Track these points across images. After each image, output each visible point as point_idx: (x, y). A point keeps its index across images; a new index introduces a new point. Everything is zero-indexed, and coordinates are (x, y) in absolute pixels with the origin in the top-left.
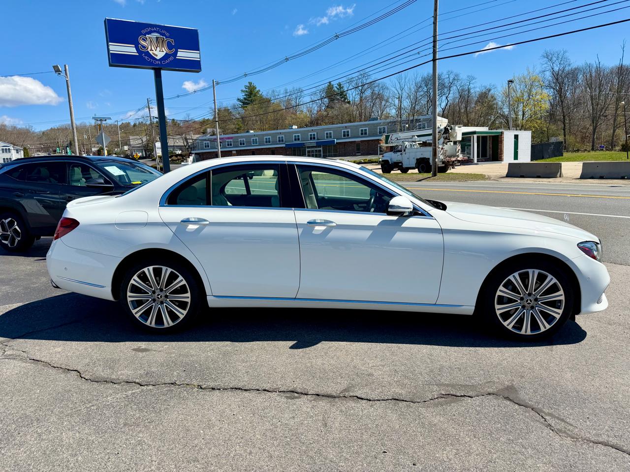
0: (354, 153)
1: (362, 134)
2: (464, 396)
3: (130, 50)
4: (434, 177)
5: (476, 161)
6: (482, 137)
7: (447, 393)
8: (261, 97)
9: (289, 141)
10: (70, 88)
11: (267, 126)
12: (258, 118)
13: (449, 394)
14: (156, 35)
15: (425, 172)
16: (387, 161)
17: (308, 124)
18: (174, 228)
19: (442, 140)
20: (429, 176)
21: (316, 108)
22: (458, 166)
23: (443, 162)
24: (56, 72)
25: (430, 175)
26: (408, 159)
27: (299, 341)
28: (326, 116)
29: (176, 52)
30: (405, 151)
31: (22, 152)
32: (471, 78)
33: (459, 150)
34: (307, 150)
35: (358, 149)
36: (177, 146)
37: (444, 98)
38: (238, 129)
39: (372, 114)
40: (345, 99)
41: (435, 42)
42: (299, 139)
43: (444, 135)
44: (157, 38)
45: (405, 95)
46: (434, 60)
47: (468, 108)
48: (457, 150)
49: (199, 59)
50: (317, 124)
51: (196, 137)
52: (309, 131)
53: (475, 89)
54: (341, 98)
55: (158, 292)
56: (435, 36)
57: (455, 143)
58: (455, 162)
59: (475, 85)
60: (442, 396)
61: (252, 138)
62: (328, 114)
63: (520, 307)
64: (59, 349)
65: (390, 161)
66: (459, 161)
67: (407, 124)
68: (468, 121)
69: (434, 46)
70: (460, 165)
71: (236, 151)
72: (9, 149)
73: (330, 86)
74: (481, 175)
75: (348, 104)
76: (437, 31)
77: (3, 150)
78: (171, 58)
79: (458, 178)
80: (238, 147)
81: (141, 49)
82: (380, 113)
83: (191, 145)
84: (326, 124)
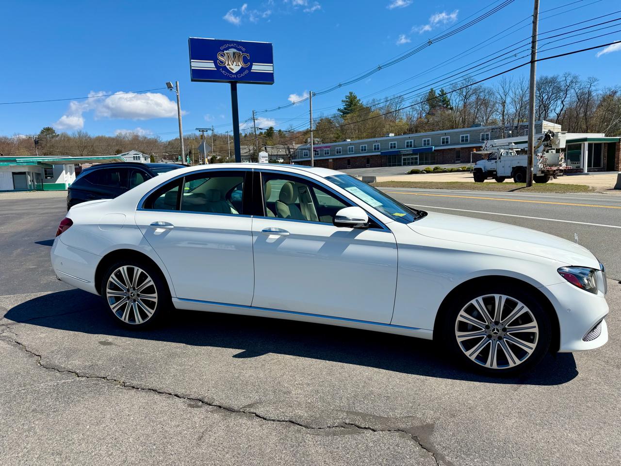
0: (453, 161)
1: (463, 141)
2: (369, 428)
3: (209, 65)
4: (529, 188)
5: (586, 171)
6: (595, 144)
7: (351, 423)
8: (361, 106)
9: (385, 149)
10: (179, 102)
11: (365, 134)
12: (357, 127)
13: (352, 424)
14: (232, 50)
15: (520, 182)
16: (480, 169)
17: (406, 131)
18: (144, 231)
19: (542, 148)
20: (523, 186)
21: (416, 115)
22: (560, 176)
23: (543, 172)
24: (168, 88)
25: (525, 185)
26: (503, 167)
27: (247, 350)
28: (426, 123)
29: (251, 66)
30: (500, 158)
31: (149, 159)
32: (592, 81)
33: (562, 158)
34: (403, 157)
35: (459, 157)
36: (279, 155)
37: (559, 102)
38: (337, 138)
39: (477, 121)
40: (447, 105)
41: (534, 42)
42: (395, 147)
43: (544, 143)
44: (234, 53)
45: (508, 100)
46: (533, 62)
47: (588, 113)
48: (560, 158)
49: (272, 72)
50: (416, 131)
51: (297, 146)
52: (406, 139)
53: (598, 92)
54: (444, 104)
55: (131, 290)
56: (534, 36)
57: (558, 151)
58: (556, 172)
59: (597, 87)
60: (344, 425)
61: (348, 147)
62: (428, 121)
63: (485, 336)
64: (43, 335)
65: (483, 169)
66: (561, 171)
67: (510, 130)
68: (587, 127)
69: (533, 47)
70: (562, 176)
71: (333, 159)
72: (139, 157)
73: (432, 92)
74: (584, 186)
75: (451, 111)
76: (537, 30)
77: (134, 157)
78: (246, 72)
79: (556, 190)
80: (335, 155)
81: (219, 64)
82: (485, 118)
83: (292, 154)
84: (426, 131)
